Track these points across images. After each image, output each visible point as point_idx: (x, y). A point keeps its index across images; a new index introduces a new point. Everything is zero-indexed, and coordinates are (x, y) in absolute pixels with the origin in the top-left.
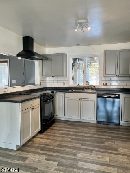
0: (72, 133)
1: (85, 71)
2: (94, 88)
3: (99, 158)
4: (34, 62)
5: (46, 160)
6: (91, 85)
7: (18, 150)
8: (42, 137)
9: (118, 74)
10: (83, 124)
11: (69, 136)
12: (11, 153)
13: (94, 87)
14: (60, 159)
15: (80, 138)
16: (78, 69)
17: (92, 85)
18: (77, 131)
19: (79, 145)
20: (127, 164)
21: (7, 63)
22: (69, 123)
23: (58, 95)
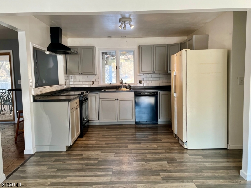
0: (114, 134)
1: (118, 68)
2: (129, 87)
3: (148, 146)
4: (57, 57)
5: (102, 153)
6: (125, 84)
7: (67, 151)
8: (84, 140)
9: (154, 71)
10: (121, 126)
11: (112, 137)
12: (62, 153)
13: (129, 85)
14: (115, 151)
15: (124, 136)
16: (106, 64)
17: (127, 84)
18: (118, 132)
19: (127, 141)
20: (172, 147)
21: (9, 56)
22: (105, 127)
23: (90, 96)
